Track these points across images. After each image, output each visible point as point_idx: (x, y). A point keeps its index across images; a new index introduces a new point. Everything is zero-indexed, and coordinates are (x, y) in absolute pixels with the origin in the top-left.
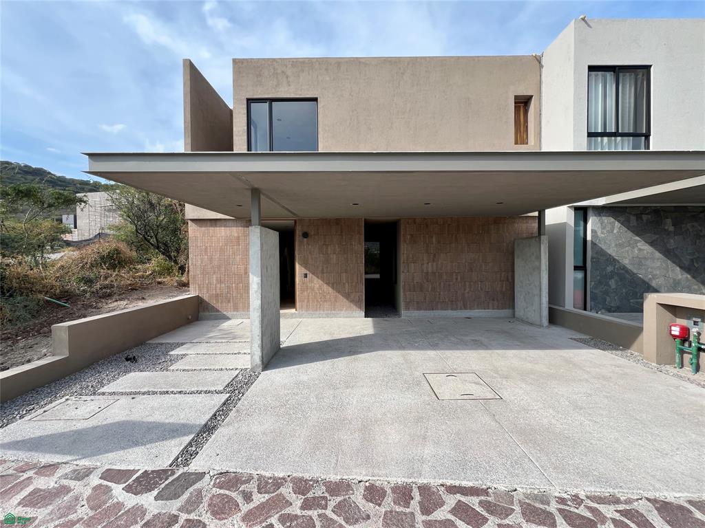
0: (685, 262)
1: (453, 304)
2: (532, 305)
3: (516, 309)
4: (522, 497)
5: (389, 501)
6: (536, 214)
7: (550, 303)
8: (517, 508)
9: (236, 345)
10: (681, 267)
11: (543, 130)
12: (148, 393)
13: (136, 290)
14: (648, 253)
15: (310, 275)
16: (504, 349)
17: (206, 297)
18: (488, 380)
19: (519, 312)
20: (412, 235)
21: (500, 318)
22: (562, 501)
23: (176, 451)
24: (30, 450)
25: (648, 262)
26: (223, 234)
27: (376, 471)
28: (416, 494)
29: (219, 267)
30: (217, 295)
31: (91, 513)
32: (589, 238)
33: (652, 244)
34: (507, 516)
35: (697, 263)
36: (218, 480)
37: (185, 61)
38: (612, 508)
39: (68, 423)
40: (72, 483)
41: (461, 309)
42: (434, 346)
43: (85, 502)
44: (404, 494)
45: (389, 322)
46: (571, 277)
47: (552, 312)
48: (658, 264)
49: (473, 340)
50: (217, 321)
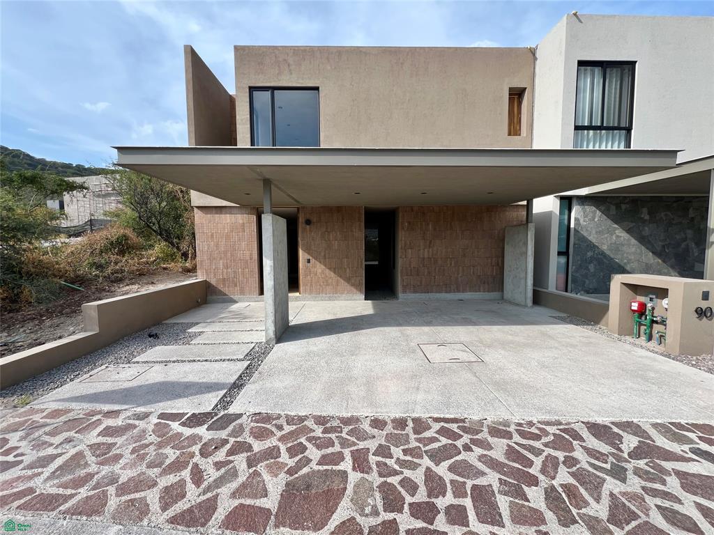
0: (657, 248)
1: (447, 287)
2: (519, 287)
3: (505, 292)
4: (490, 423)
5: (389, 428)
6: (525, 203)
7: (535, 285)
8: (485, 429)
9: (248, 324)
10: (653, 253)
11: (535, 121)
12: (178, 361)
13: (144, 275)
14: (624, 239)
15: (313, 261)
16: (490, 325)
17: (213, 282)
18: (473, 349)
19: (508, 294)
20: (409, 223)
21: (490, 300)
22: (520, 425)
23: (215, 401)
24: (92, 402)
25: (624, 248)
26: (228, 221)
27: (379, 410)
28: (411, 424)
29: (225, 252)
30: (224, 280)
31: (159, 439)
32: (572, 225)
33: (629, 231)
34: (477, 434)
35: (668, 249)
36: (254, 418)
37: (186, 47)
38: (555, 427)
39: (116, 384)
40: (137, 422)
41: (454, 292)
42: (429, 324)
43: (151, 433)
44: (401, 423)
45: (387, 305)
46: (555, 262)
47: (535, 293)
48: (633, 250)
49: (463, 318)
50: (226, 304)
